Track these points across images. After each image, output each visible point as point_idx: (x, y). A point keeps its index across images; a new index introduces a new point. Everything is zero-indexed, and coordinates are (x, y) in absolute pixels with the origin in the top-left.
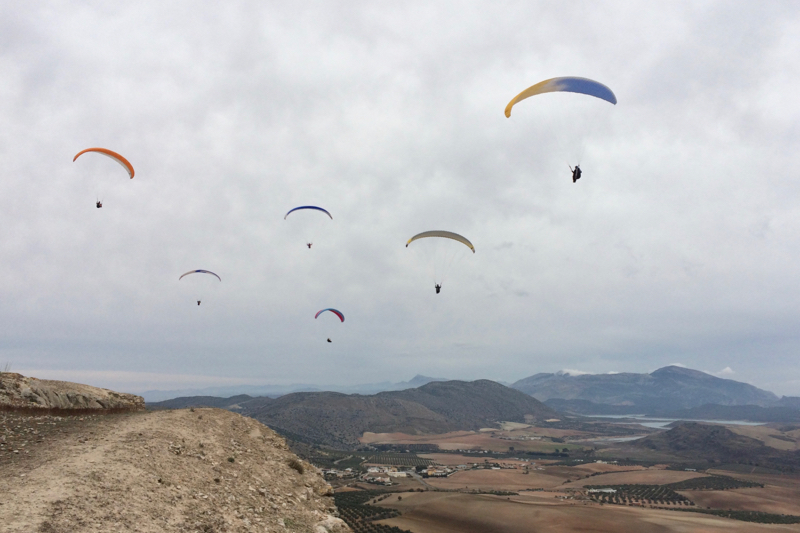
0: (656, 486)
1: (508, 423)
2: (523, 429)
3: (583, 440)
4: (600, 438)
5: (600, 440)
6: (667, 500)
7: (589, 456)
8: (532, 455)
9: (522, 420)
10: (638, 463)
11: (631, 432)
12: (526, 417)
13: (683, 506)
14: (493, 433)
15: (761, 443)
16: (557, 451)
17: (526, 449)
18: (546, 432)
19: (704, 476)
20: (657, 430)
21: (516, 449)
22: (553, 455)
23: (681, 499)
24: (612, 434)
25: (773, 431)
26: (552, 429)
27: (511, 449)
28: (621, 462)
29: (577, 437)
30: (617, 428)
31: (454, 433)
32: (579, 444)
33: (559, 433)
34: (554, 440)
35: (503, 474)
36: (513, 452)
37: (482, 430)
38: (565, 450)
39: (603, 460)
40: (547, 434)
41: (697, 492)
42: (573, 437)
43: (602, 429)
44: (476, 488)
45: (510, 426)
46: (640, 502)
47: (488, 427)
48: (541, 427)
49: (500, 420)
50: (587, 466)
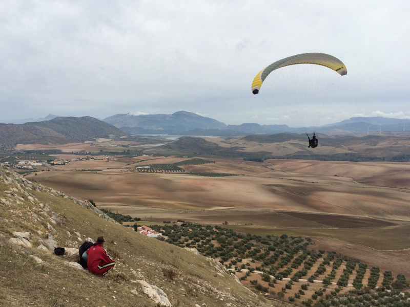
0: (169, 164)
1: (100, 139)
2: (108, 142)
3: (138, 146)
4: (146, 145)
5: (146, 146)
6: (173, 170)
7: (140, 153)
8: (112, 154)
9: (107, 137)
10: (162, 155)
11: (161, 142)
12: (110, 135)
13: (180, 172)
14: (92, 143)
15: (217, 145)
16: (125, 151)
17: (108, 151)
18: (120, 143)
19: (191, 159)
20: (173, 140)
21: (103, 151)
22: (123, 153)
23: (180, 169)
24: (151, 143)
25: (223, 140)
26: (123, 141)
27: (101, 151)
28: (155, 155)
29: (135, 145)
30: (155, 140)
31: (70, 144)
32: (135, 148)
33: (126, 143)
34: (123, 146)
35: (95, 162)
36: (102, 152)
37: (85, 142)
38: (129, 151)
39: (146, 155)
40: (120, 144)
41: (187, 166)
42: (133, 145)
43: (147, 141)
44: (81, 169)
45: (101, 140)
46: (161, 171)
47: (89, 140)
48: (117, 140)
49: (96, 137)
50: (139, 157)
